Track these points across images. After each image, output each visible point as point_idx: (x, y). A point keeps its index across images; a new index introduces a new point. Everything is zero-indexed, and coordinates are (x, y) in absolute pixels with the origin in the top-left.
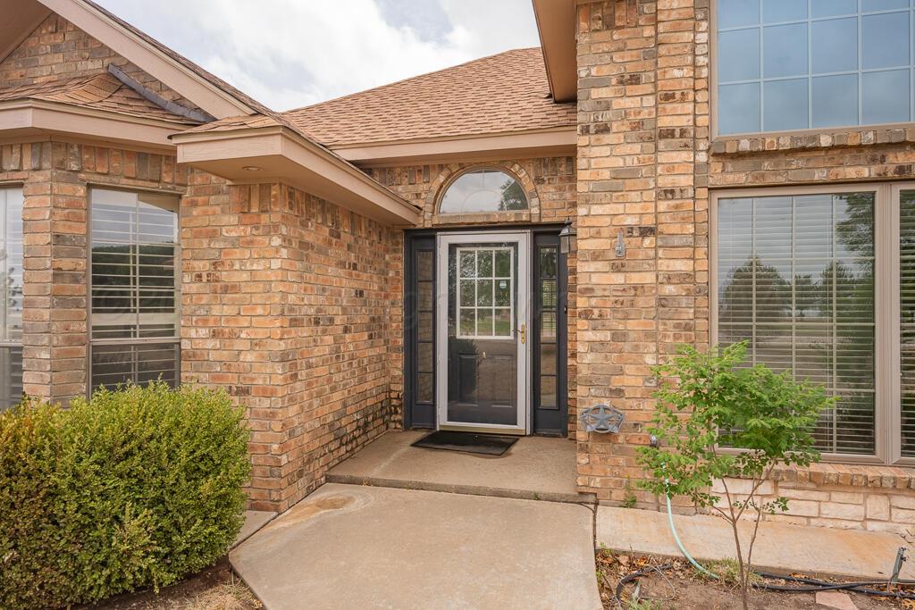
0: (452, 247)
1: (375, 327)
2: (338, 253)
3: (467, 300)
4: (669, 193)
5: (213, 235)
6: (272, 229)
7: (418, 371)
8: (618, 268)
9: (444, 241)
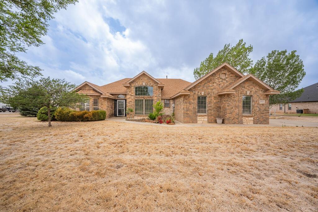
0: (118, 101)
1: (112, 108)
2: (109, 102)
3: (120, 105)
4: (132, 99)
5: (101, 101)
6: (106, 101)
7: (115, 112)
8: (129, 103)
9: (118, 100)
